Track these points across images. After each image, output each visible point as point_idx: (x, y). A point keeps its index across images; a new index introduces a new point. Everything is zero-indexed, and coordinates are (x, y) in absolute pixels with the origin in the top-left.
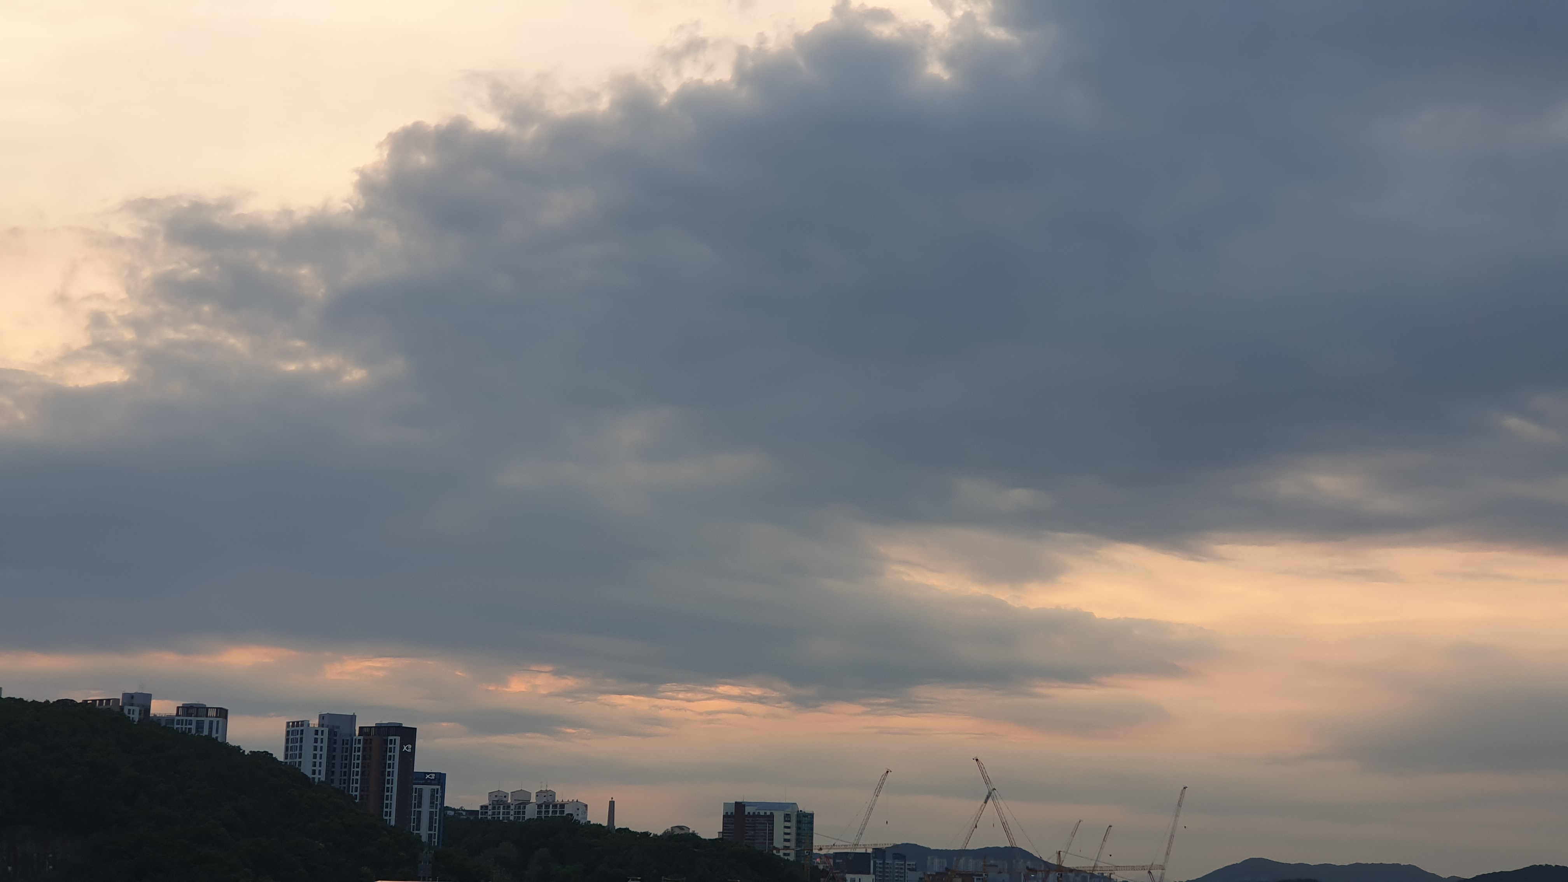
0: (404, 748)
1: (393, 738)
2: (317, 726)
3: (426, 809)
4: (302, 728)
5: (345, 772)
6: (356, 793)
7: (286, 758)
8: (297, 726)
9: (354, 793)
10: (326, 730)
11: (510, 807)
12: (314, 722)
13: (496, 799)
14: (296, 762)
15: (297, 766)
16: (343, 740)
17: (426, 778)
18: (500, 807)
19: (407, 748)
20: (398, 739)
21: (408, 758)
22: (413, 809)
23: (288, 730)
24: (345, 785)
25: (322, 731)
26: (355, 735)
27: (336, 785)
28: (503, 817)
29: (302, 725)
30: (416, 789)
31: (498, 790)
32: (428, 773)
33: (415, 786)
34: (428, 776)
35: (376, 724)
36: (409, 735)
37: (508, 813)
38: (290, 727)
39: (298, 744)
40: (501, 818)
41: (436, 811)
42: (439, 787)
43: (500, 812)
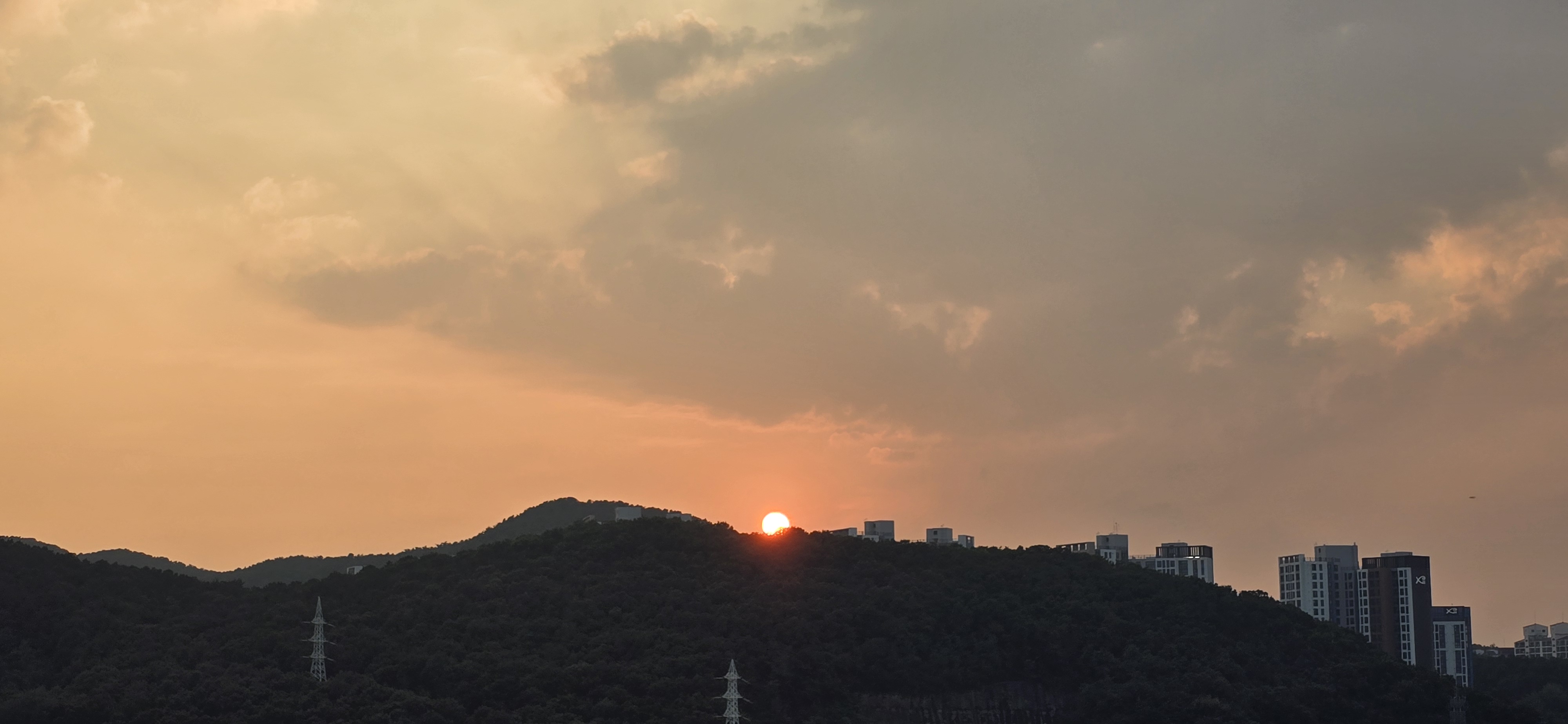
0: (1417, 580)
1: (1402, 569)
2: (1314, 560)
3: (1450, 649)
4: (1297, 563)
5: (1352, 611)
6: (1367, 634)
7: (1282, 597)
8: (1292, 561)
9: (1365, 634)
10: (1325, 564)
11: (1551, 642)
12: (1310, 555)
13: (1533, 634)
14: (1294, 601)
15: (1296, 605)
16: (1346, 574)
17: (1447, 613)
18: (1539, 643)
19: (1421, 580)
20: (1409, 570)
21: (1423, 592)
22: (1436, 649)
23: (1281, 566)
24: (1354, 625)
25: (1321, 566)
26: (1359, 569)
27: (1343, 624)
28: (1544, 654)
29: (1297, 560)
30: (1437, 626)
31: (1534, 623)
32: (1449, 608)
33: (1435, 623)
34: (1449, 611)
35: (1382, 554)
36: (1421, 565)
37: (1550, 650)
38: (1284, 562)
39: (1295, 582)
40: (1542, 656)
41: (1463, 651)
42: (1463, 623)
43: (1539, 649)
